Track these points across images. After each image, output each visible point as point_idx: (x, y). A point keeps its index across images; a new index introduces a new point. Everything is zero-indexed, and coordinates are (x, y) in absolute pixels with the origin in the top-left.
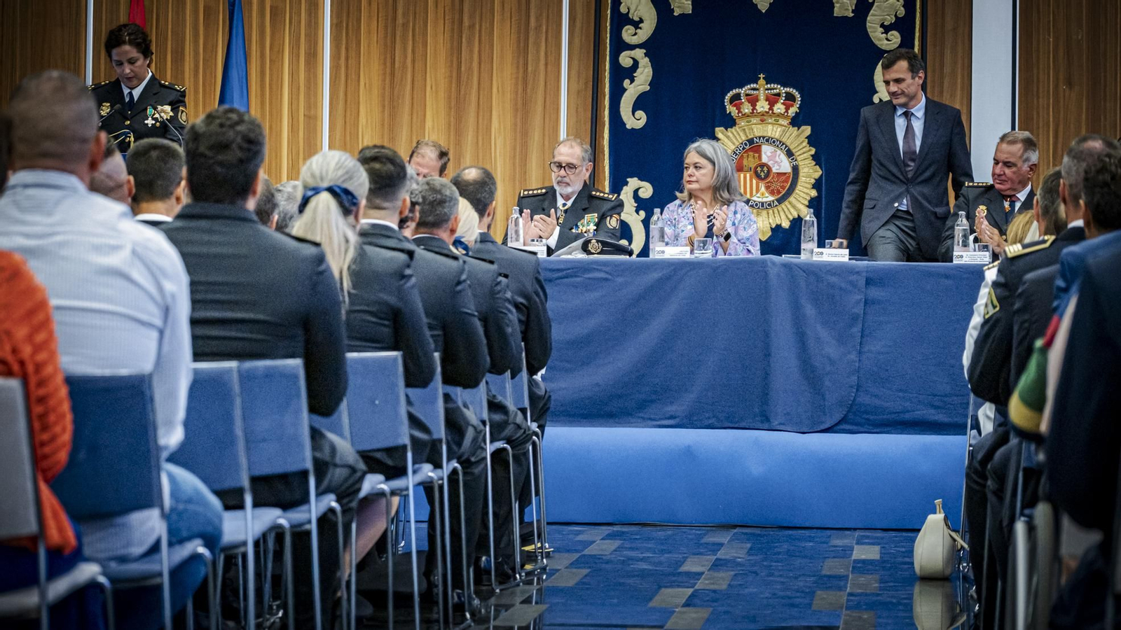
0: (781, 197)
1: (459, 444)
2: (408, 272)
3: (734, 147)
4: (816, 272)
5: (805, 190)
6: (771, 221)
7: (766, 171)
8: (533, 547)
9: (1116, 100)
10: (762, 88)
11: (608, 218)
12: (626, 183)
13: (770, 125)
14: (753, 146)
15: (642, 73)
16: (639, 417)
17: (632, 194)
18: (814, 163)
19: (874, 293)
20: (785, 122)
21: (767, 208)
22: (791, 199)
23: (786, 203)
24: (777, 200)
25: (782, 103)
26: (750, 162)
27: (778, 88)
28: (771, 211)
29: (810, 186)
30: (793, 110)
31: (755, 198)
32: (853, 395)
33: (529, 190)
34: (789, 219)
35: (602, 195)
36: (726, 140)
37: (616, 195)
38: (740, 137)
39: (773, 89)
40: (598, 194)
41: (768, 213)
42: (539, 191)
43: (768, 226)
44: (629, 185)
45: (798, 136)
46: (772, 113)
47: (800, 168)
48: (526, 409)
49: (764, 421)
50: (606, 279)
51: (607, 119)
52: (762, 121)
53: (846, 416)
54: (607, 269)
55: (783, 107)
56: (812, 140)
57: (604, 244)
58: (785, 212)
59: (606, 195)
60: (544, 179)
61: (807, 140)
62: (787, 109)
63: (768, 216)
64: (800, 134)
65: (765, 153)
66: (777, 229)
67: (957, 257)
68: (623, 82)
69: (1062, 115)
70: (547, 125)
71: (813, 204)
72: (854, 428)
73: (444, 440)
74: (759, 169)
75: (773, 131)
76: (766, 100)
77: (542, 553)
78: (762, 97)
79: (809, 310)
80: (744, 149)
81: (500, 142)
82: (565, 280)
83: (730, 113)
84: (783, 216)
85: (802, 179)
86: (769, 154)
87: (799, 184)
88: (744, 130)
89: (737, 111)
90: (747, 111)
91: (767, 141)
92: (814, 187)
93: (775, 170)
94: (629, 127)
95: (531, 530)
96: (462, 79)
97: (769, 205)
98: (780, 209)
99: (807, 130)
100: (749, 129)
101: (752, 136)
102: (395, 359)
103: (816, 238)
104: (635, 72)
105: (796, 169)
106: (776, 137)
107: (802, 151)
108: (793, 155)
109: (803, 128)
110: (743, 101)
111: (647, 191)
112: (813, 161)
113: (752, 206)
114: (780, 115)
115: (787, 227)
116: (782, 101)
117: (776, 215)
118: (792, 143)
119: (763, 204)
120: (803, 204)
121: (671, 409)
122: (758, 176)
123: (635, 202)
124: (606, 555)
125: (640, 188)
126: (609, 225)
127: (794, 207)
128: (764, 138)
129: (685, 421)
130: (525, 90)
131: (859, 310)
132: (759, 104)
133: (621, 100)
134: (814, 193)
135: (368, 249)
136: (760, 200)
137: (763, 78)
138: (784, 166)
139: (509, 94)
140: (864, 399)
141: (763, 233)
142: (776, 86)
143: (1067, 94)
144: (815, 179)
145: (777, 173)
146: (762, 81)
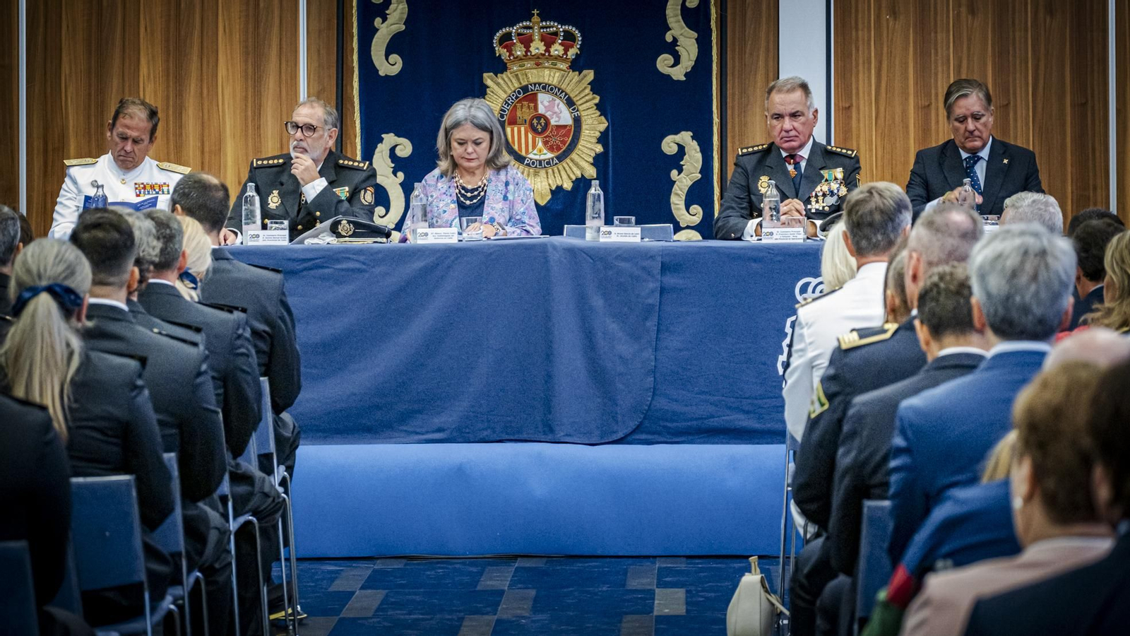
0: (560, 154)
1: (201, 553)
2: (140, 382)
3: (505, 96)
4: (603, 258)
5: (589, 145)
6: (551, 182)
7: (543, 124)
8: (283, 613)
9: (948, 31)
10: (536, 27)
11: (363, 192)
12: (381, 140)
13: (546, 70)
14: (527, 94)
15: (395, 10)
16: (401, 431)
17: (387, 153)
18: (599, 113)
19: (671, 280)
20: (563, 66)
21: (545, 167)
22: (574, 156)
23: (568, 160)
24: (557, 157)
25: (560, 44)
26: (524, 113)
27: (556, 27)
28: (550, 171)
29: (595, 140)
30: (573, 52)
31: (531, 156)
32: (650, 399)
33: (263, 160)
34: (571, 179)
35: (351, 163)
36: (496, 87)
37: (367, 163)
38: (513, 84)
39: (550, 27)
40: (346, 162)
41: (547, 173)
42: (276, 161)
43: (548, 187)
44: (384, 141)
45: (580, 81)
46: (549, 55)
47: (583, 119)
48: (272, 454)
49: (548, 432)
50: (360, 271)
51: (356, 64)
52: (538, 64)
53: (641, 423)
54: (362, 258)
55: (561, 48)
56: (595, 87)
57: (357, 225)
58: (566, 172)
59: (356, 164)
60: (282, 148)
61: (589, 86)
62: (566, 51)
63: (547, 176)
64: (582, 79)
65: (542, 102)
66: (557, 192)
67: (766, 234)
68: (374, 20)
69: (885, 49)
70: (283, 71)
71: (598, 161)
72: (649, 437)
73: (184, 553)
74: (535, 121)
75: (550, 76)
76: (542, 41)
77: (293, 620)
78: (537, 37)
79: (597, 302)
80: (517, 97)
81: (228, 92)
82: (312, 272)
83: (500, 55)
84: (564, 176)
85: (586, 132)
86: (546, 104)
87: (582, 138)
88: (517, 75)
89: (508, 54)
90: (519, 53)
91: (544, 88)
92: (599, 141)
93: (553, 122)
94: (382, 73)
95: (280, 594)
96: (182, 18)
97: (548, 163)
98: (560, 167)
99: (590, 75)
100: (522, 75)
101: (526, 83)
102: (127, 484)
103: (603, 215)
104: (388, 9)
105: (577, 121)
106: (554, 83)
107: (584, 100)
108: (574, 104)
109: (585, 72)
110: (515, 41)
111: (405, 149)
112: (597, 111)
113: (528, 165)
114: (558, 58)
115: (569, 189)
116: (560, 41)
117: (557, 175)
118: (573, 90)
119: (540, 162)
120: (587, 161)
121: (437, 421)
122: (534, 130)
123: (392, 162)
124: (366, 619)
125: (396, 146)
126: (363, 201)
127: (577, 165)
128: (540, 84)
129: (455, 434)
130: (257, 27)
131: (654, 300)
132: (533, 45)
133: (372, 42)
134: (599, 149)
135: (95, 355)
136: (537, 157)
137: (538, 14)
138: (562, 116)
139: (238, 34)
140: (661, 403)
141: (542, 197)
142: (552, 24)
143: (891, 24)
144: (600, 132)
145: (556, 126)
146: (536, 19)
